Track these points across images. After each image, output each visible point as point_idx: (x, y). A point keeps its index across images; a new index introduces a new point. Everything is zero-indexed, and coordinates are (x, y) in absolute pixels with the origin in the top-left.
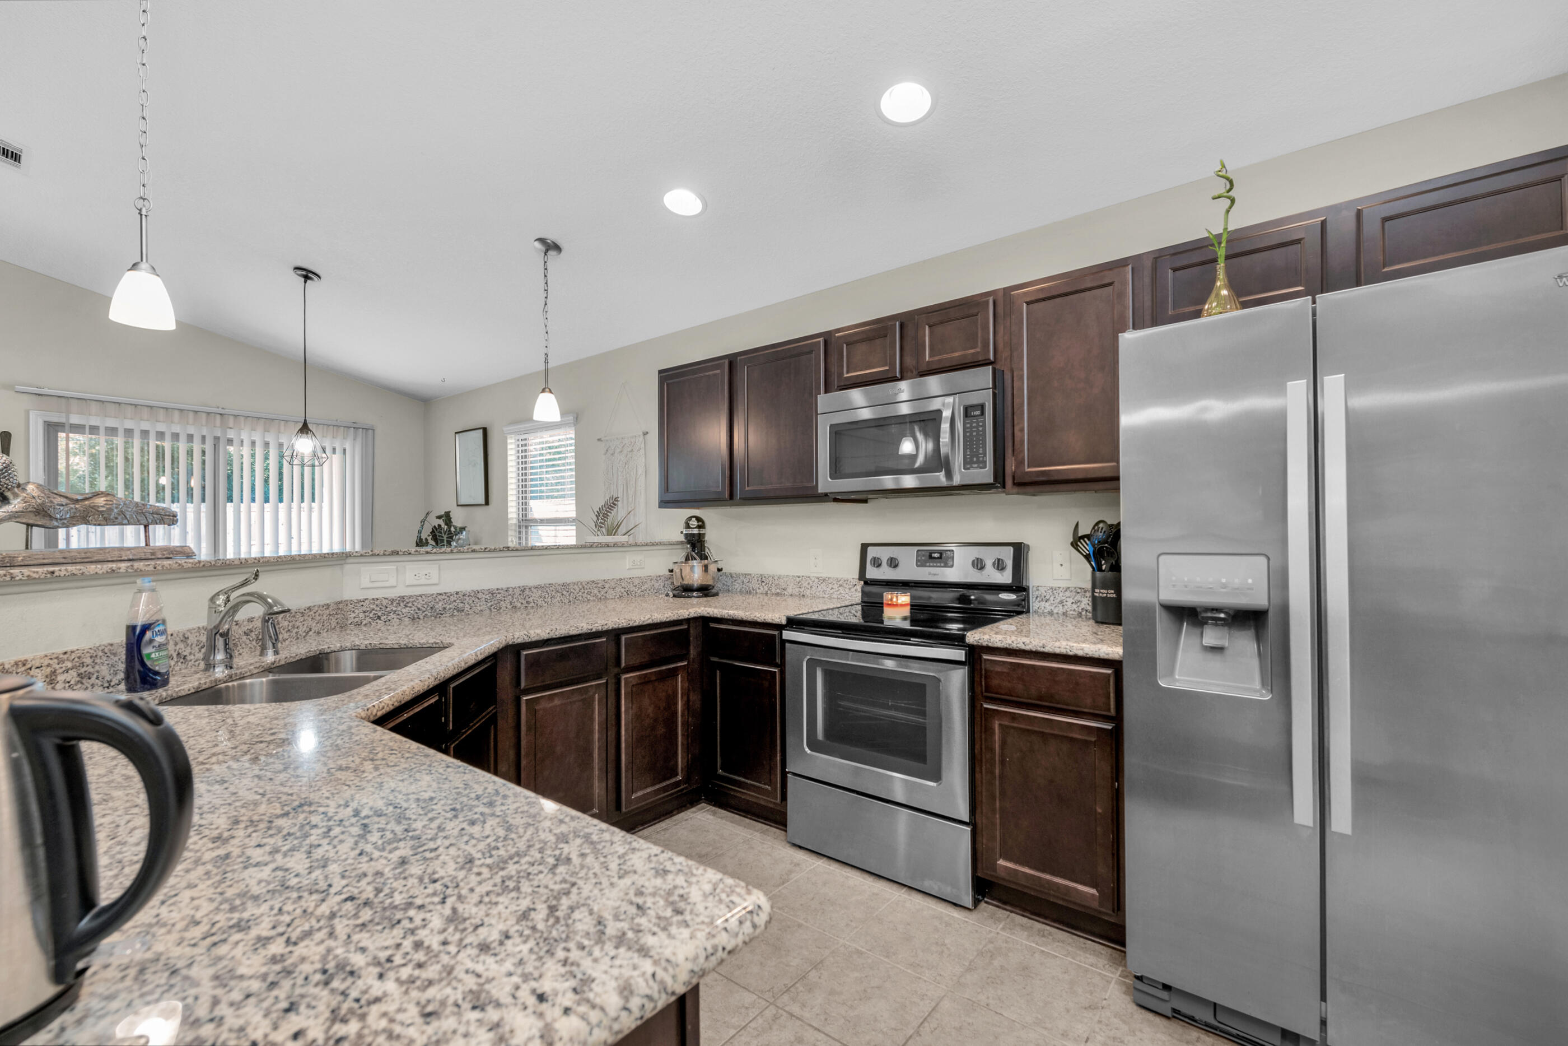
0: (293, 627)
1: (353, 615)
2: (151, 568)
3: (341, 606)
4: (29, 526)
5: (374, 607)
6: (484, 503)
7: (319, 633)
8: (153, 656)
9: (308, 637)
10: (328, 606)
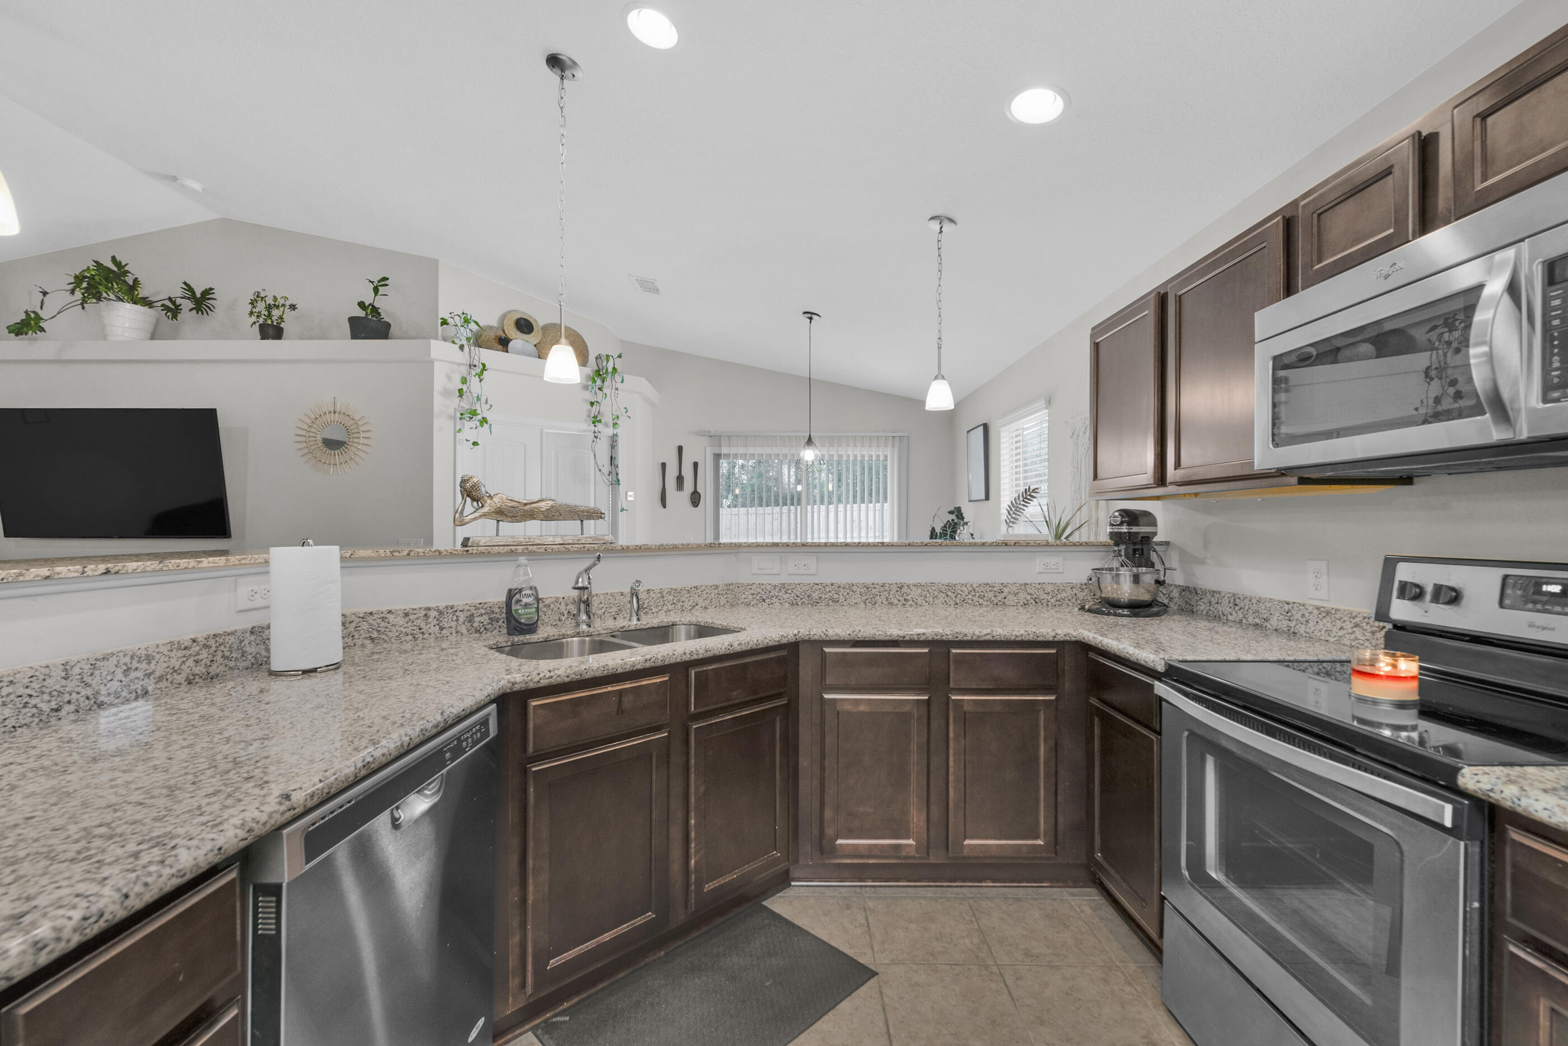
0: (679, 601)
1: (744, 596)
2: (542, 550)
3: (731, 587)
4: (498, 521)
5: (760, 590)
6: (984, 498)
7: (706, 608)
8: (520, 611)
9: (693, 611)
10: (717, 587)
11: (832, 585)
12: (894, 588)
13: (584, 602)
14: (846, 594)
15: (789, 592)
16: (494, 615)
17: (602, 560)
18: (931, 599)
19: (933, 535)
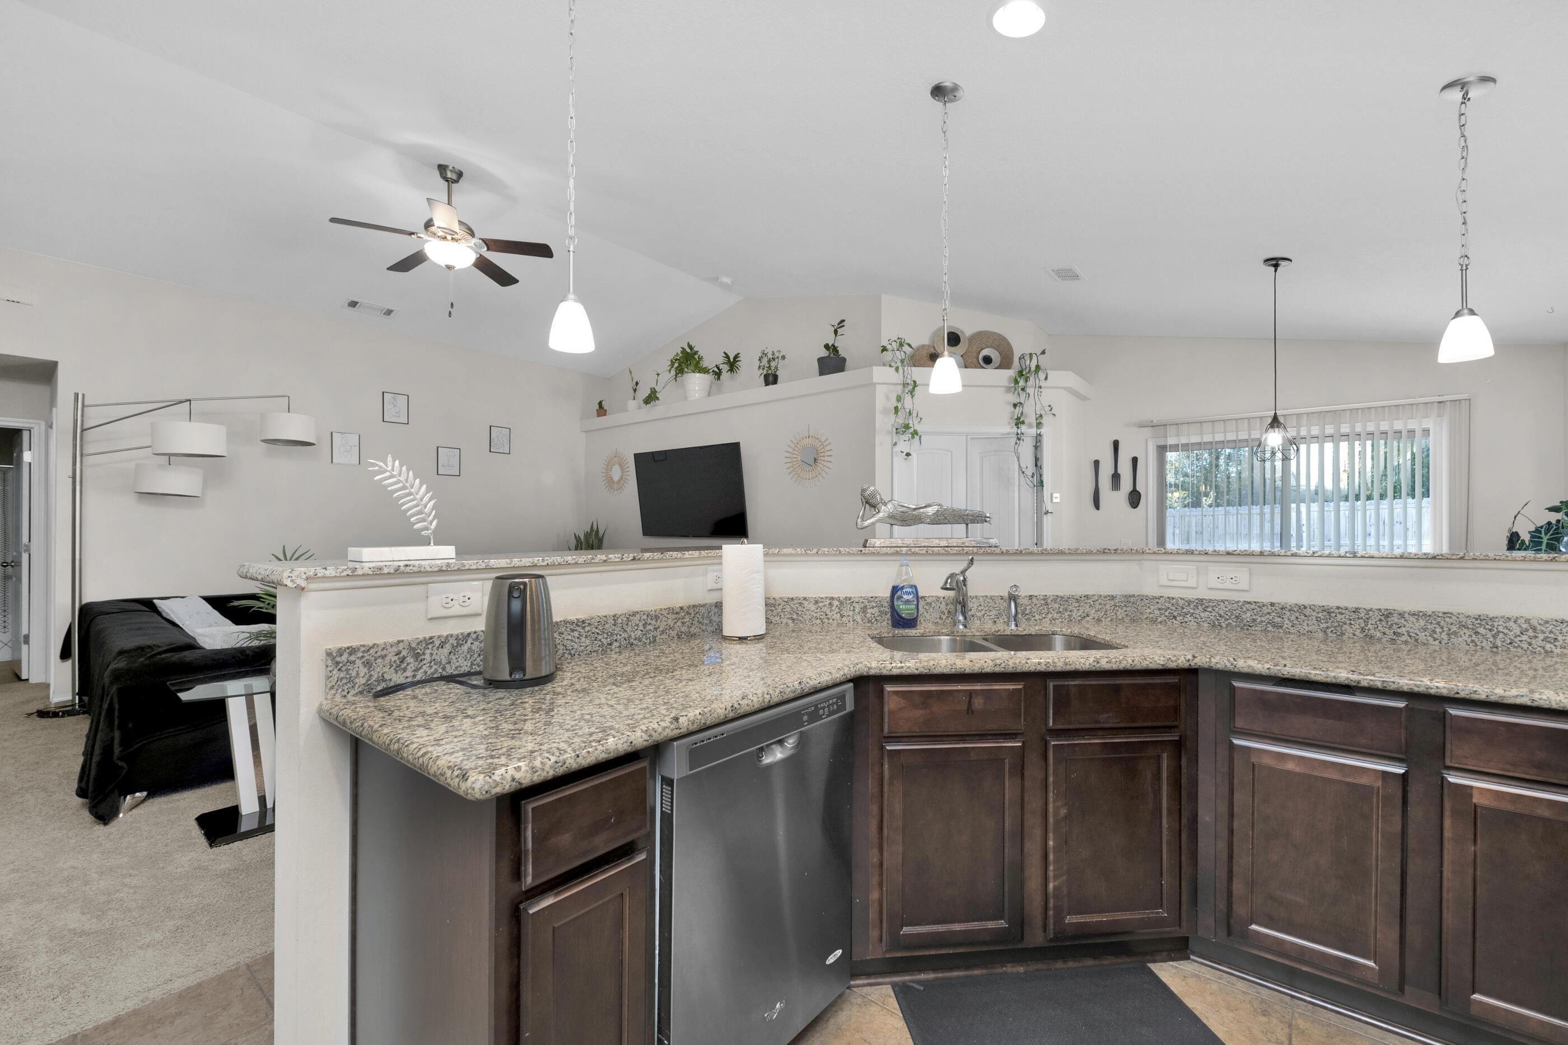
0: (1066, 610)
1: (1148, 611)
2: (924, 552)
3: (1132, 600)
4: (892, 525)
5: (1170, 605)
7: (1099, 620)
8: (901, 607)
9: (1084, 622)
10: (1113, 598)
11: (1272, 604)
12: (1375, 617)
13: (960, 603)
14: (1293, 618)
15: (1209, 609)
16: (883, 609)
17: (975, 563)
18: (1444, 636)
19: (1513, 542)
